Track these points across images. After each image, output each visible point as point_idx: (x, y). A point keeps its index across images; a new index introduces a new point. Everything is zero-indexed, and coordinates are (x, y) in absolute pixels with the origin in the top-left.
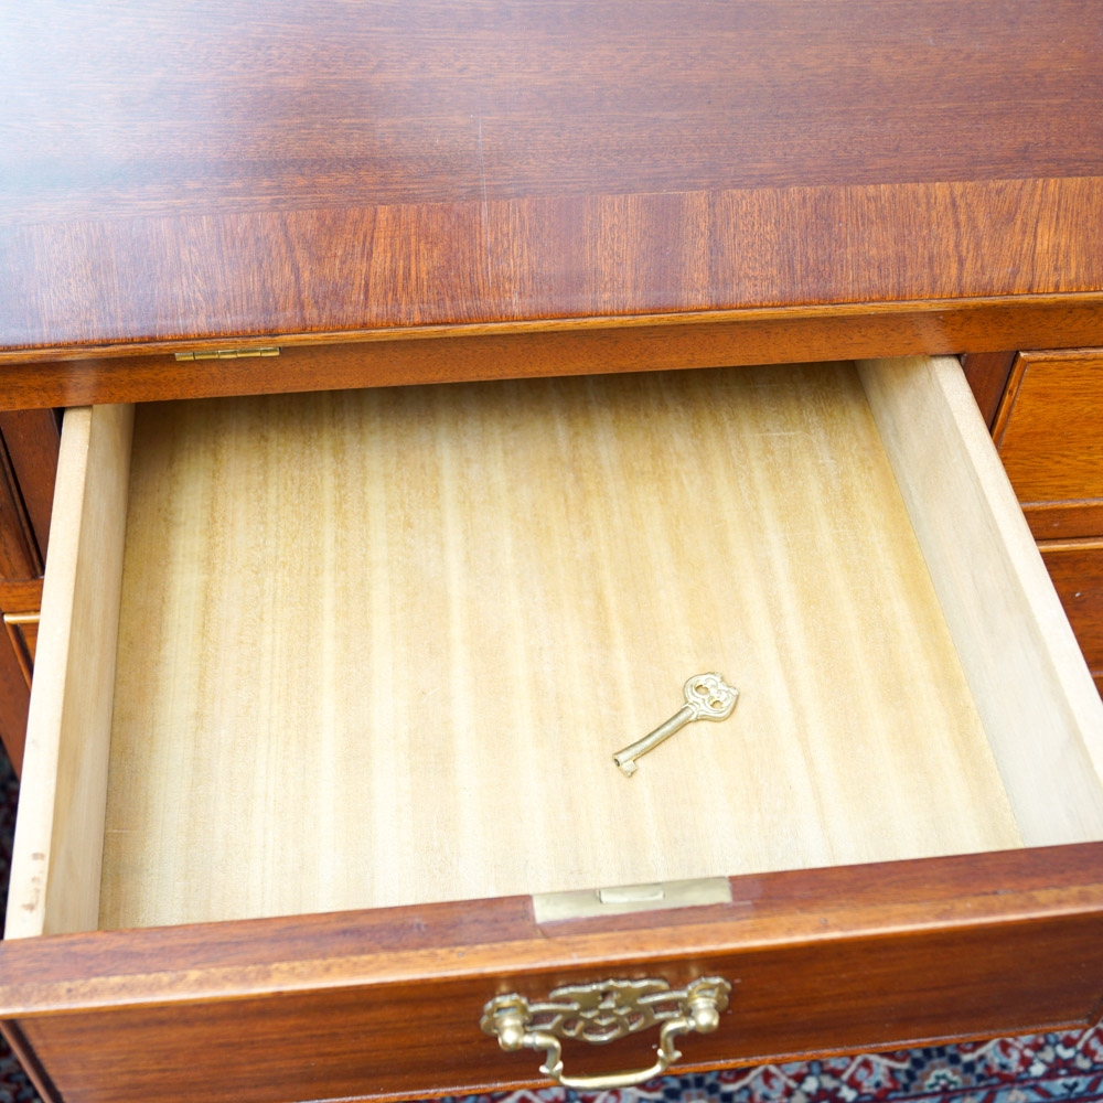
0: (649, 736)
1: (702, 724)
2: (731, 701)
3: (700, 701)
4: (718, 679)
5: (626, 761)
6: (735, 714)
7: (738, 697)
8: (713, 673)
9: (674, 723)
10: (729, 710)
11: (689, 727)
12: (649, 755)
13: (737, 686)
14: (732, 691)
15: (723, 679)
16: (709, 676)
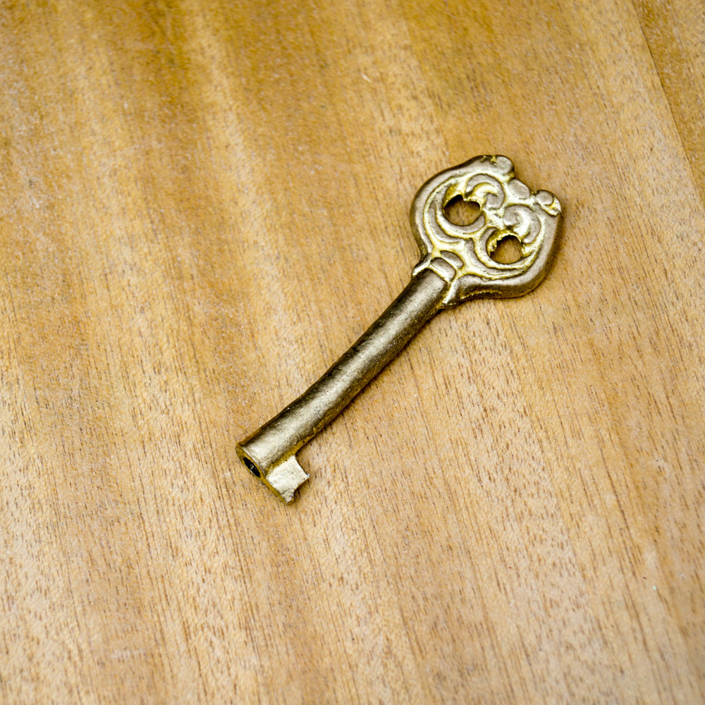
0: (330, 375)
1: (477, 312)
2: (545, 234)
3: (461, 248)
4: (501, 174)
5: (275, 462)
6: (559, 270)
7: (562, 217)
8: (487, 159)
9: (395, 327)
10: (541, 262)
11: (441, 325)
12: (339, 428)
13: (554, 186)
14: (542, 200)
15: (515, 174)
16: (477, 169)
